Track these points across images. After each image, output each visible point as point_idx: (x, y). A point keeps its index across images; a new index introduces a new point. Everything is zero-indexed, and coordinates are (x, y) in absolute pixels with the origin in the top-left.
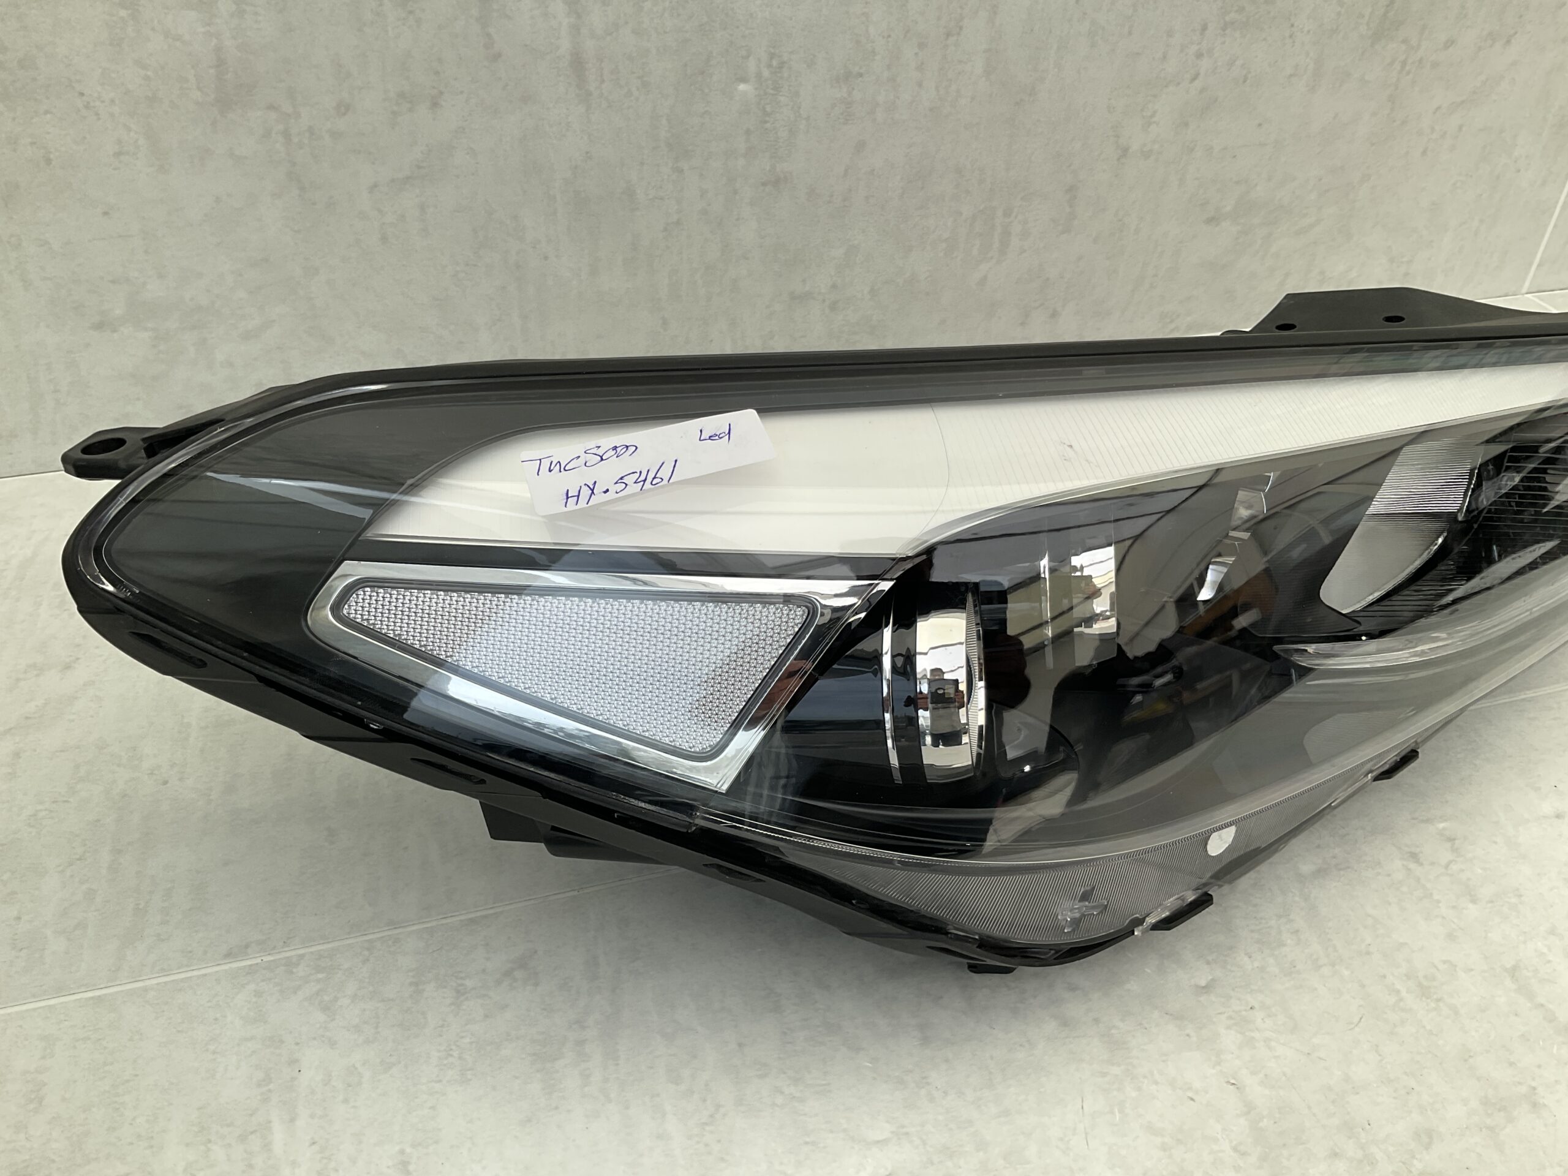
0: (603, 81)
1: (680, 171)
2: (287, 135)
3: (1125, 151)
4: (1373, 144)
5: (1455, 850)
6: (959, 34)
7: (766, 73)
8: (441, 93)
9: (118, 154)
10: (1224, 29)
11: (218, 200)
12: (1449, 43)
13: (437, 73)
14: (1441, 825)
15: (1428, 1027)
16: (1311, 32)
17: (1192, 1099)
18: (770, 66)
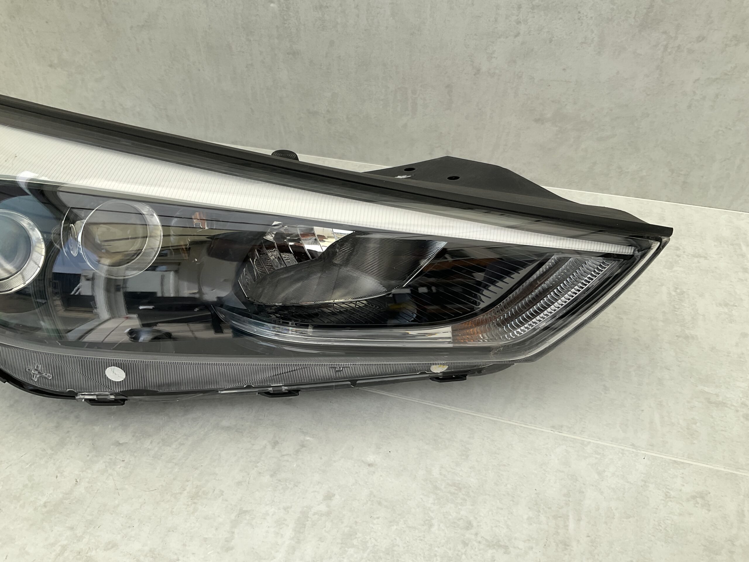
3: (478, 71)
4: (648, 95)
5: (297, 452)
10: (533, 8)
14: (308, 438)
15: (174, 510)
16: (593, 18)
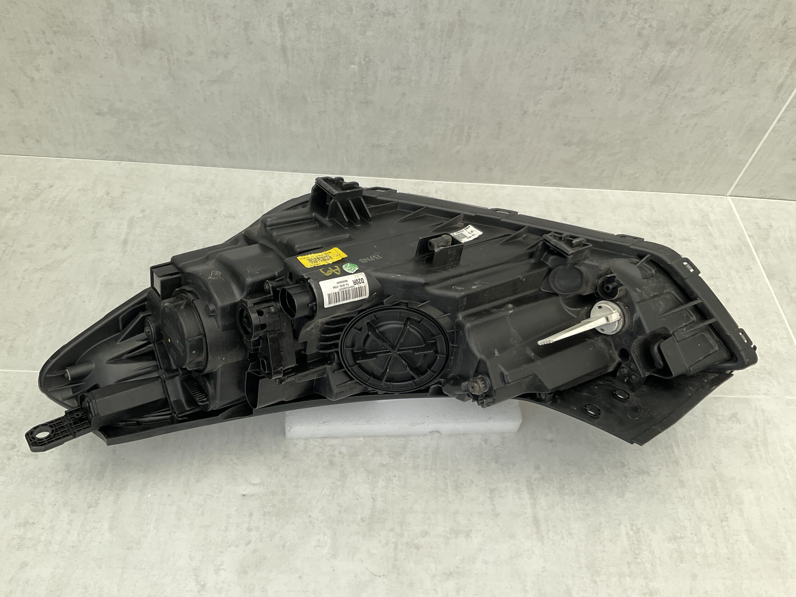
0: (294, 57)
1: (326, 93)
2: (169, 60)
6: (449, 59)
7: (363, 63)
8: (229, 53)
9: (106, 58)
11: (142, 78)
12: (691, 90)
13: (227, 46)
17: (357, 499)
18: (364, 60)
